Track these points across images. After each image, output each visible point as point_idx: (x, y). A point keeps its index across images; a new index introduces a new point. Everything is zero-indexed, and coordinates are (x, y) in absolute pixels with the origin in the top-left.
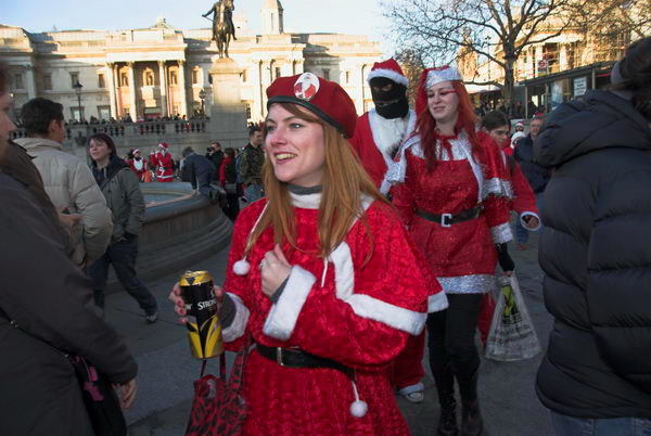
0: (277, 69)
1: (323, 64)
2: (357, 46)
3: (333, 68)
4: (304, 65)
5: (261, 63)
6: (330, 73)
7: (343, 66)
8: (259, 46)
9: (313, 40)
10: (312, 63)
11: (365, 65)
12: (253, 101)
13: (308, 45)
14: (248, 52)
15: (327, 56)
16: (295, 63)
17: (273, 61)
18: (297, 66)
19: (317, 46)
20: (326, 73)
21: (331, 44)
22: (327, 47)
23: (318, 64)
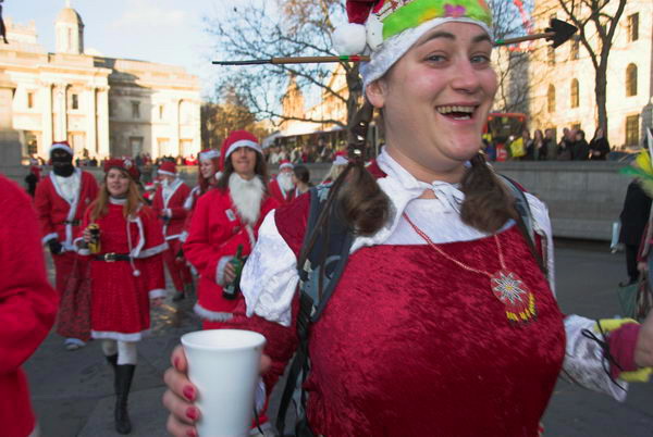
0: (75, 97)
1: (132, 95)
2: (173, 77)
3: (143, 101)
4: (110, 95)
5: (53, 87)
6: (141, 106)
7: (156, 99)
8: (51, 65)
9: (121, 67)
10: (118, 93)
11: (181, 101)
12: (41, 133)
13: (115, 72)
14: (36, 71)
15: (137, 86)
16: (97, 90)
17: (69, 86)
18: (99, 94)
19: (125, 74)
20: (136, 106)
21: (143, 73)
22: (138, 75)
23: (126, 95)
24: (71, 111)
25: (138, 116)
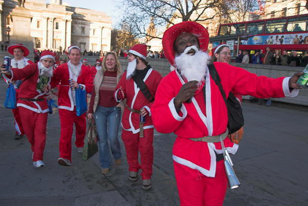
0: (57, 23)
1: (82, 24)
2: (100, 17)
3: (87, 27)
4: (72, 23)
5: (48, 19)
6: (85, 29)
7: (92, 26)
8: (47, 9)
9: (77, 11)
10: (76, 23)
11: (103, 27)
12: (42, 39)
13: (75, 13)
14: (42, 11)
15: (84, 20)
16: (67, 21)
17: (55, 19)
18: (68, 23)
19: (79, 14)
20: (83, 29)
21: (87, 14)
22: (85, 15)
23: (79, 24)
24: (55, 30)
25: (84, 34)
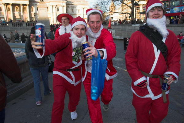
0: (58, 8)
1: (72, 7)
2: (82, 2)
4: (66, 7)
5: (53, 6)
7: (78, 8)
8: (52, 1)
10: (68, 7)
11: (84, 8)
12: (50, 18)
13: (67, 1)
14: (49, 2)
15: (73, 5)
16: (63, 6)
17: (57, 5)
19: (70, 2)
20: (73, 10)
21: (74, 1)
22: (73, 2)
23: (70, 7)
24: (57, 12)
25: (73, 13)
